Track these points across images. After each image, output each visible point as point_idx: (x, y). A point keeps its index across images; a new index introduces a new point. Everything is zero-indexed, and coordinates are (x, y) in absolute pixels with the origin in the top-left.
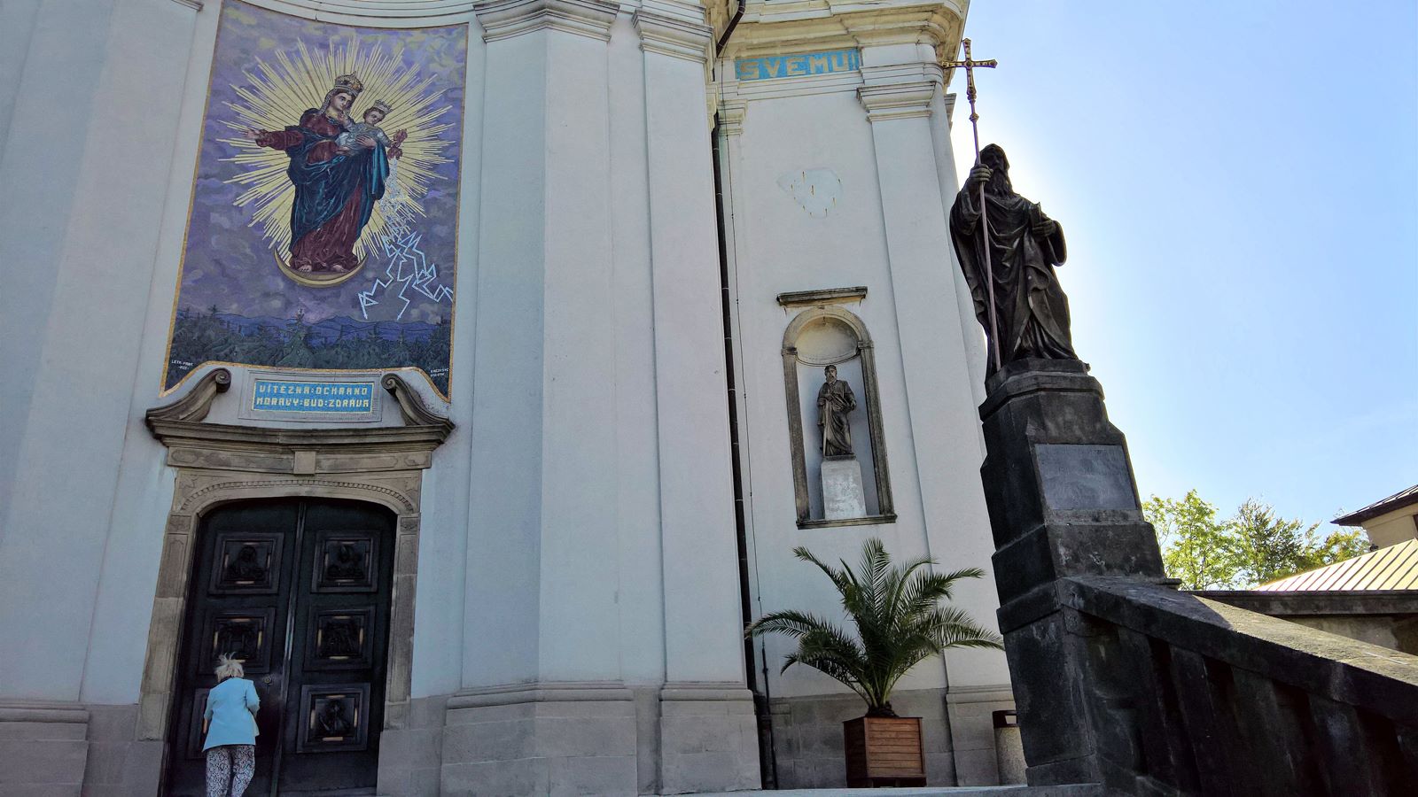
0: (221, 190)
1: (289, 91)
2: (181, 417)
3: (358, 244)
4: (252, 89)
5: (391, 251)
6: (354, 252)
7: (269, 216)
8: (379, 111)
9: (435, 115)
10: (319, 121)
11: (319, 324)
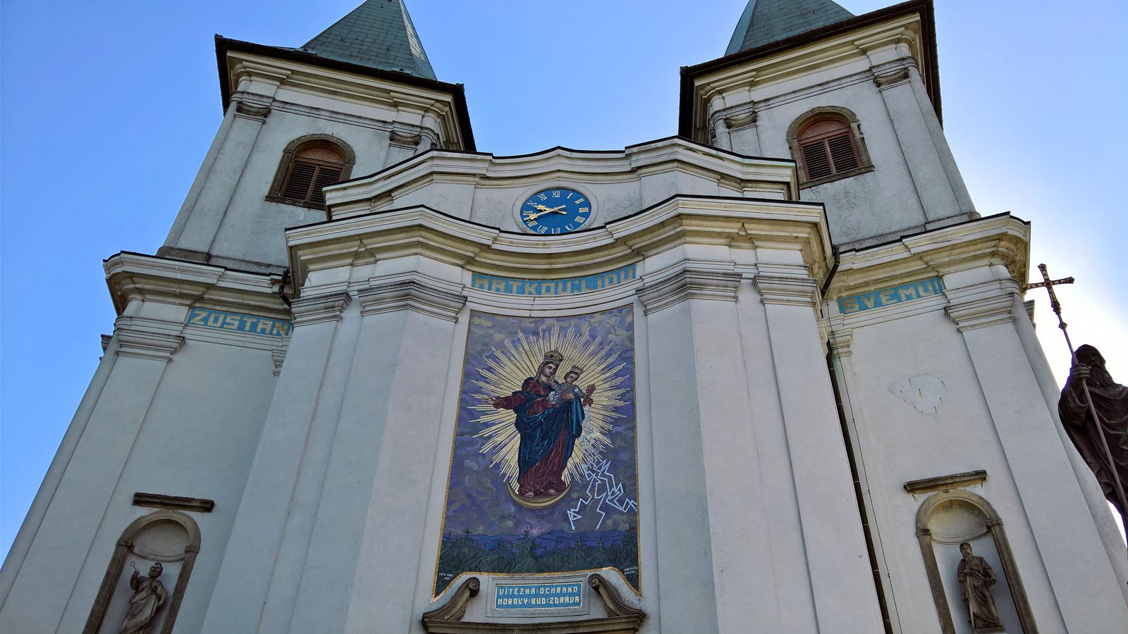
0: (471, 443)
1: (514, 368)
2: (446, 618)
3: (566, 472)
4: (490, 369)
5: (589, 475)
6: (563, 479)
7: (503, 459)
8: (575, 372)
9: (614, 371)
10: (535, 386)
11: (539, 537)
